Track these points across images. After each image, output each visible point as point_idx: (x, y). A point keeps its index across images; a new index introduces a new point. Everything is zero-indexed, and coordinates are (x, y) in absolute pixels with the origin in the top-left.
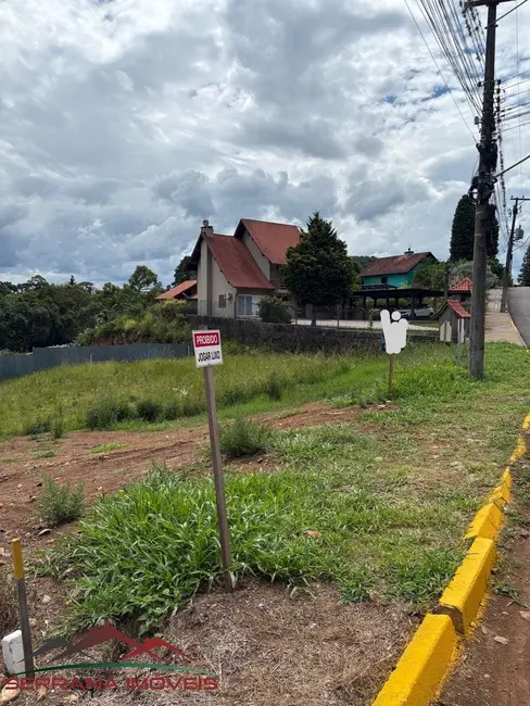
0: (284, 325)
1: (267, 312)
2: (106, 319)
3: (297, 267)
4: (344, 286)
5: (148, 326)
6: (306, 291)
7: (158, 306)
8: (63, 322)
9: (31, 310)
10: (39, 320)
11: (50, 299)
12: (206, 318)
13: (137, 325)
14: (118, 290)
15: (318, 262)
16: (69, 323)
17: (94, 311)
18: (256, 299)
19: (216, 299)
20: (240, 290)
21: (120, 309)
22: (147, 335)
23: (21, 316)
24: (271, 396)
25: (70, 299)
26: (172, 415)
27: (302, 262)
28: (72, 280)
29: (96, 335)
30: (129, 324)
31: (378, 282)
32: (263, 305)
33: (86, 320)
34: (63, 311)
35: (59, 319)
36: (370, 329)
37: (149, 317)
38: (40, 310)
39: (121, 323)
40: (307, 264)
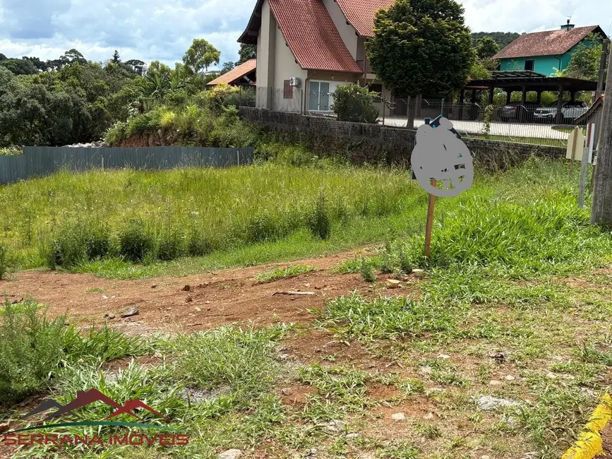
0: (366, 124)
1: (346, 106)
2: (141, 110)
3: (389, 40)
4: (457, 69)
5: (190, 123)
6: (400, 77)
7: (204, 94)
8: (91, 111)
9: (49, 95)
10: (60, 108)
11: (76, 81)
12: (265, 112)
13: (176, 120)
14: (168, 71)
15: (419, 34)
16: (99, 114)
17: (128, 98)
18: (333, 87)
19: (280, 86)
20: (313, 73)
21: (160, 98)
22: (188, 134)
23: (36, 103)
24: (314, 232)
25: (102, 82)
26: (168, 254)
27: (397, 34)
28: (116, 57)
29: (128, 131)
30: (168, 117)
31: (520, 68)
32: (341, 95)
33: (117, 110)
34: (91, 99)
35: (87, 107)
36: (485, 135)
37: (192, 109)
38: (61, 95)
39: (159, 116)
40: (402, 37)
